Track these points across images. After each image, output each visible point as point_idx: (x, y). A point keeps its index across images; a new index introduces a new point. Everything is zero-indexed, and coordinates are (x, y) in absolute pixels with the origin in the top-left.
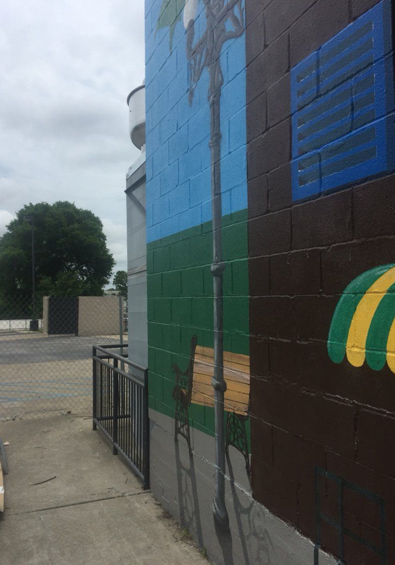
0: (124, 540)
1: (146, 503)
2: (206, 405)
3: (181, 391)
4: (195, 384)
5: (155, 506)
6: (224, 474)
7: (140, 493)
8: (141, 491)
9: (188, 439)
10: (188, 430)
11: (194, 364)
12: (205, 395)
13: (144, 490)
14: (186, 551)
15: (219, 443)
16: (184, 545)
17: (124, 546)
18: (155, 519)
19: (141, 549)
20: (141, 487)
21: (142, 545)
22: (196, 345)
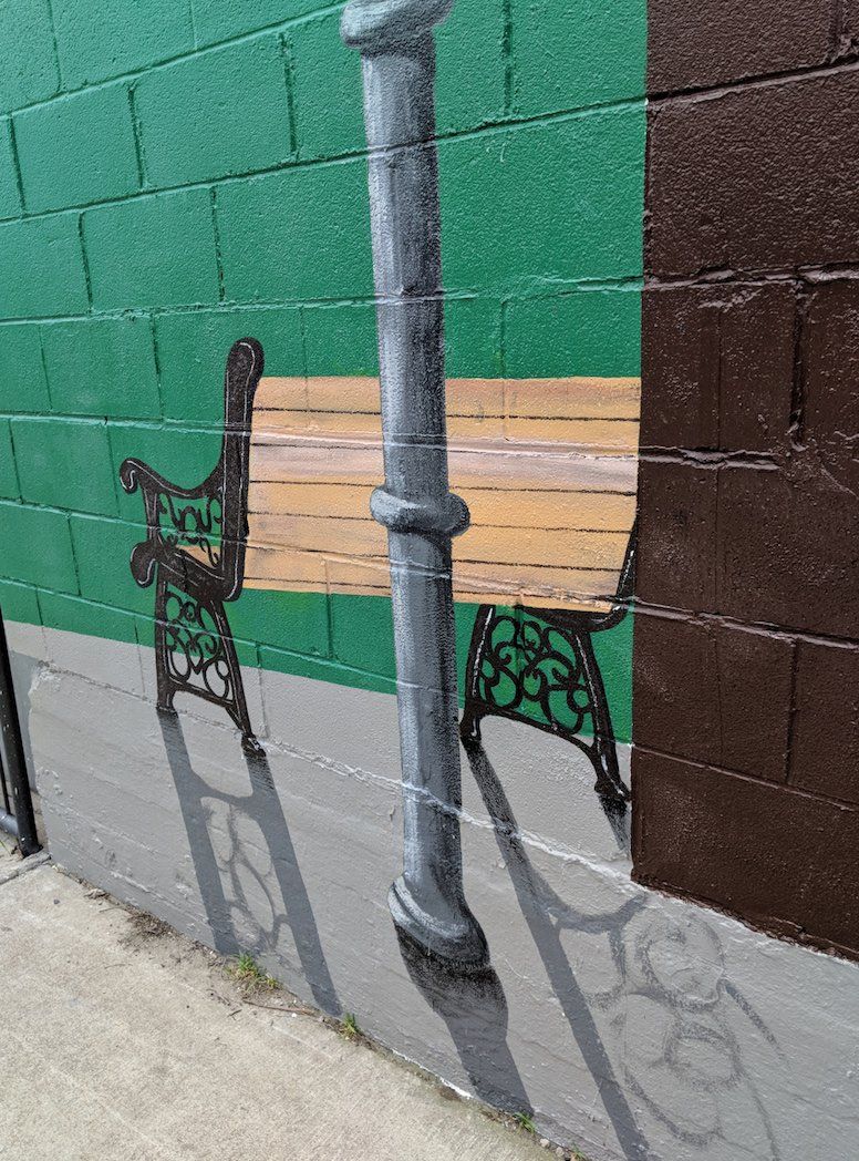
0: (54, 1071)
1: (56, 902)
2: (333, 590)
3: (183, 552)
4: (262, 525)
5: (95, 906)
6: (453, 810)
7: (15, 876)
8: (20, 865)
9: (237, 709)
10: (234, 679)
11: (253, 450)
12: (326, 557)
13: (26, 854)
14: (287, 1041)
15: (419, 713)
16: (265, 1018)
17: (69, 1097)
18: (117, 953)
19: (134, 1088)
20: (11, 849)
21: (128, 1071)
22: (259, 373)
